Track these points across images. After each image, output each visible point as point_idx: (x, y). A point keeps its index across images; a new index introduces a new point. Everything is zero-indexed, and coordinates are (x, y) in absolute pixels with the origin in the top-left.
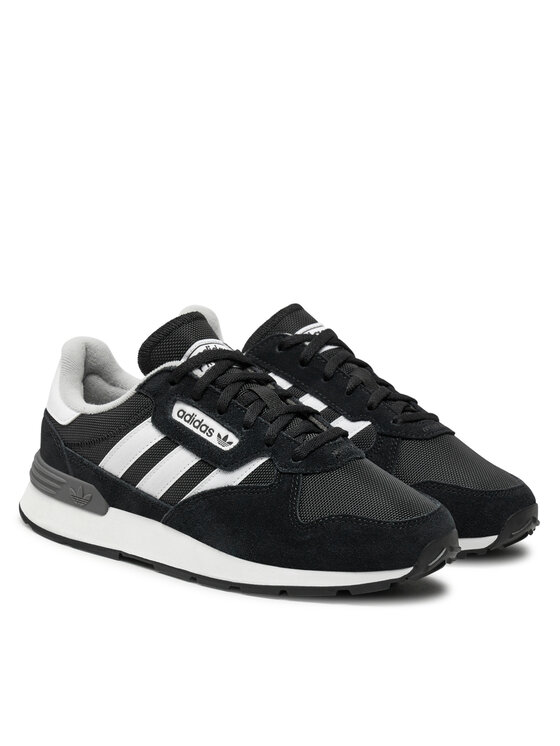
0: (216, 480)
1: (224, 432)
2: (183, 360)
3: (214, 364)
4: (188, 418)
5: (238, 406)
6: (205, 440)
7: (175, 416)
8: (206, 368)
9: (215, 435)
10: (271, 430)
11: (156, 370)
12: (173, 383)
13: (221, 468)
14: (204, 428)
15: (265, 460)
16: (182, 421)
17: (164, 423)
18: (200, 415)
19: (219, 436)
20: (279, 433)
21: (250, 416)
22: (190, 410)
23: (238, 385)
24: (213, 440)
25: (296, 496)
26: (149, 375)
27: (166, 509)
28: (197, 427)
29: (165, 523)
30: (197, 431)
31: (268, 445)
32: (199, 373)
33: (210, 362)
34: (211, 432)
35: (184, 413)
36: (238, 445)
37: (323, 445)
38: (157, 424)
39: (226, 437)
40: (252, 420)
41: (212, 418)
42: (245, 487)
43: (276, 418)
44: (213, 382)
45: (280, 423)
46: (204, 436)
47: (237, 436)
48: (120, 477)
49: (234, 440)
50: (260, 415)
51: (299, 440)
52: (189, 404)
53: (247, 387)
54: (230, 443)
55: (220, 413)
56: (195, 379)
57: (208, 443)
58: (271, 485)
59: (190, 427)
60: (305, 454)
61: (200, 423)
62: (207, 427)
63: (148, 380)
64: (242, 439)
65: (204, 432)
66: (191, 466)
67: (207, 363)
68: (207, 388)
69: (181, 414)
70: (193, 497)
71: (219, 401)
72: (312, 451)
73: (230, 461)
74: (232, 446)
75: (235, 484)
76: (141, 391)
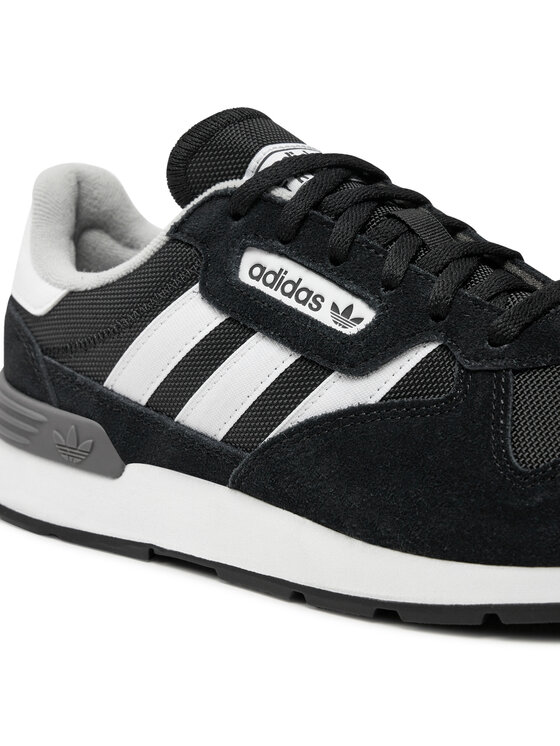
0: (335, 394)
1: (343, 299)
2: (246, 178)
3: (311, 177)
4: (270, 278)
5: (371, 247)
6: (307, 318)
7: (244, 276)
8: (296, 185)
9: (326, 306)
10: (439, 289)
11: (201, 198)
12: (236, 217)
13: (343, 371)
14: (303, 295)
15: (431, 348)
16: (259, 285)
17: (225, 293)
18: (294, 271)
19: (334, 307)
20: (456, 293)
21: (394, 264)
22: (273, 262)
23: (367, 207)
24: (324, 316)
25: (505, 417)
26: (189, 206)
27: (236, 460)
28: (289, 295)
29: (237, 486)
30: (291, 302)
31: (437, 318)
32: (284, 194)
33: (302, 174)
34: (317, 301)
35: (263, 269)
36: (376, 323)
37: (546, 311)
38: (210, 296)
39: (350, 308)
40: (399, 273)
41: (320, 274)
42: (393, 405)
43: (446, 266)
44: (317, 206)
45: (455, 273)
46: (305, 310)
47: (371, 305)
48: (144, 402)
49: (366, 314)
50: (413, 261)
51: (498, 304)
52: (271, 250)
53: (382, 211)
54: (359, 320)
55: (335, 261)
56: (281, 204)
57: (315, 322)
58: (450, 398)
59: (277, 295)
60: (515, 330)
61: (295, 285)
62: (310, 293)
63: (188, 216)
64: (382, 309)
65: (304, 302)
66: (281, 369)
67: (297, 176)
68: (306, 217)
69: (257, 271)
70: (289, 432)
71: (333, 239)
72: (528, 325)
73: (359, 356)
74: (362, 326)
75: (372, 401)
76: (178, 236)
